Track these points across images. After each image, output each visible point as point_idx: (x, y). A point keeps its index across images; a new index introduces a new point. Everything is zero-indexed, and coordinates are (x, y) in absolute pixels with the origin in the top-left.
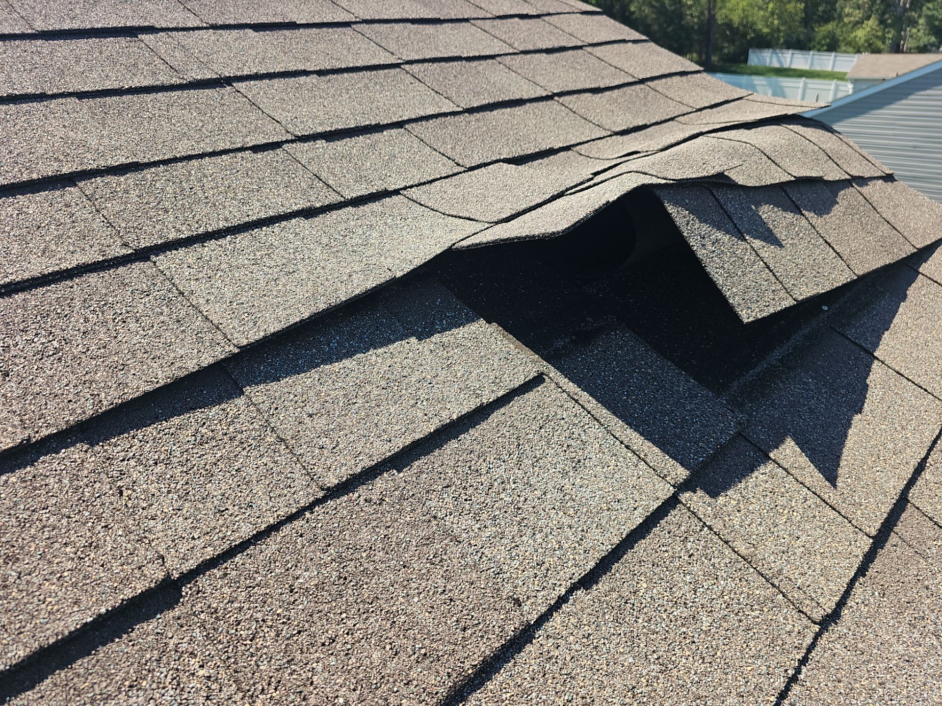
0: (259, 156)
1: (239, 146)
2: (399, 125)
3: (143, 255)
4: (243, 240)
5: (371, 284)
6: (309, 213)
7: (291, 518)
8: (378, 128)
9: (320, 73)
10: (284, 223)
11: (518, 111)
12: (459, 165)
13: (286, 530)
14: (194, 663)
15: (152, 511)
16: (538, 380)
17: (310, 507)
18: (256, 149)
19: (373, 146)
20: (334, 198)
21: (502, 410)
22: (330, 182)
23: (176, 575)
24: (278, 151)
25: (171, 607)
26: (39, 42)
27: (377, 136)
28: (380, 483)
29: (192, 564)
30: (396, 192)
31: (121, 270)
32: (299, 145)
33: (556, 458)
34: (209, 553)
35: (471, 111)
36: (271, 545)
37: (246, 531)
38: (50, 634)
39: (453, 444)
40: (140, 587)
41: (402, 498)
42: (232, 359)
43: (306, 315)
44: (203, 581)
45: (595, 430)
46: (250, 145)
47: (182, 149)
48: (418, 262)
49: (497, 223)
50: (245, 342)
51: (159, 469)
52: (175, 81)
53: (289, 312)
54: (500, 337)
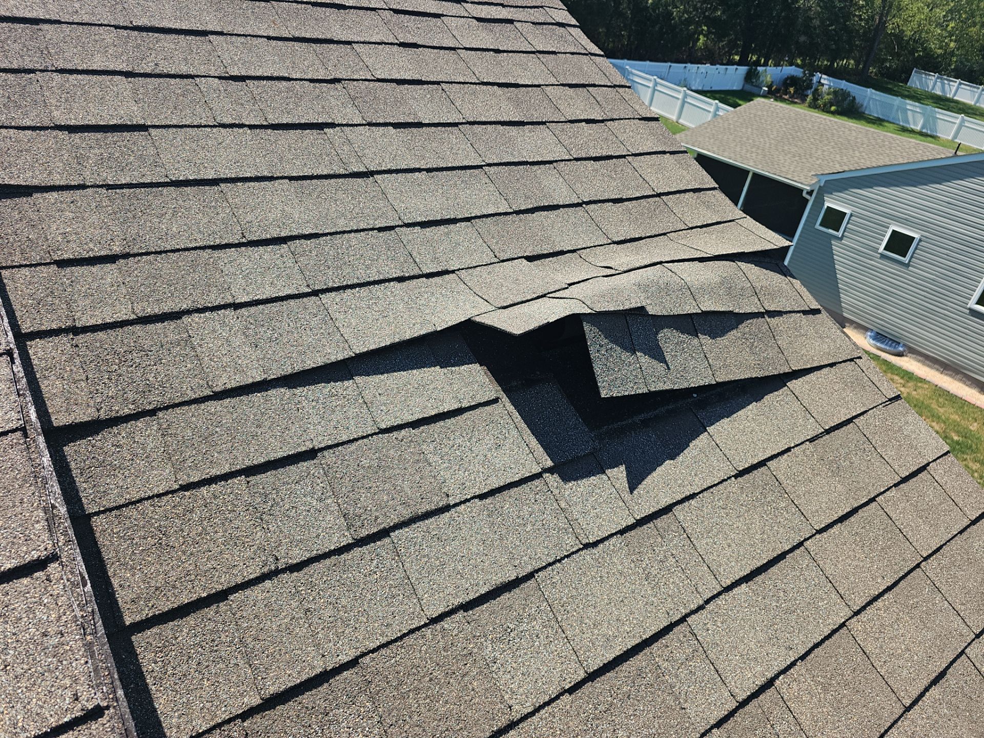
0: (381, 235)
1: (371, 227)
2: (468, 219)
3: (315, 293)
4: (364, 291)
5: (423, 332)
6: (401, 279)
7: (363, 437)
8: (454, 221)
9: (429, 170)
10: (387, 284)
11: (552, 214)
12: (496, 257)
13: (360, 442)
14: (319, 481)
15: (310, 420)
16: (495, 401)
17: (372, 435)
18: (380, 229)
19: (448, 234)
20: (416, 272)
21: (471, 412)
22: (417, 260)
23: (316, 448)
24: (392, 232)
25: (313, 459)
26: (269, 131)
27: (452, 226)
28: (403, 432)
29: (322, 445)
30: (453, 272)
31: (305, 300)
32: (404, 229)
33: (489, 441)
34: (330, 443)
35: (518, 212)
36: (353, 447)
37: (345, 438)
38: (273, 456)
39: (442, 423)
40: (304, 449)
41: (411, 441)
42: (350, 359)
43: (388, 343)
44: (326, 453)
45: (514, 432)
46: (377, 227)
47: (341, 225)
48: (450, 324)
49: (499, 308)
50: (358, 352)
51: (314, 403)
52: (342, 171)
53: (381, 340)
54: (483, 373)
